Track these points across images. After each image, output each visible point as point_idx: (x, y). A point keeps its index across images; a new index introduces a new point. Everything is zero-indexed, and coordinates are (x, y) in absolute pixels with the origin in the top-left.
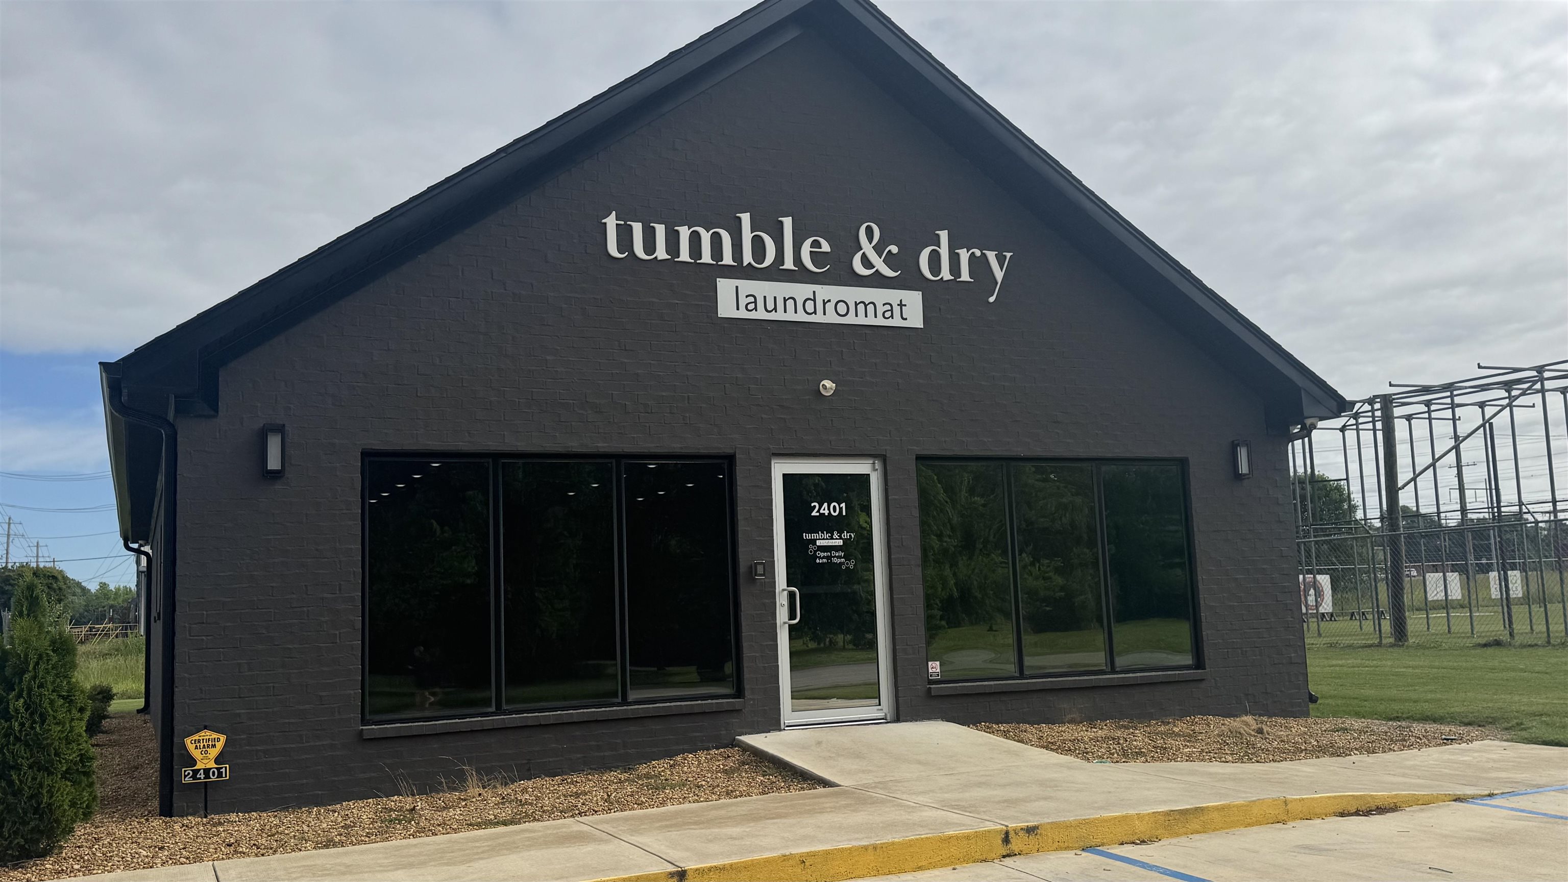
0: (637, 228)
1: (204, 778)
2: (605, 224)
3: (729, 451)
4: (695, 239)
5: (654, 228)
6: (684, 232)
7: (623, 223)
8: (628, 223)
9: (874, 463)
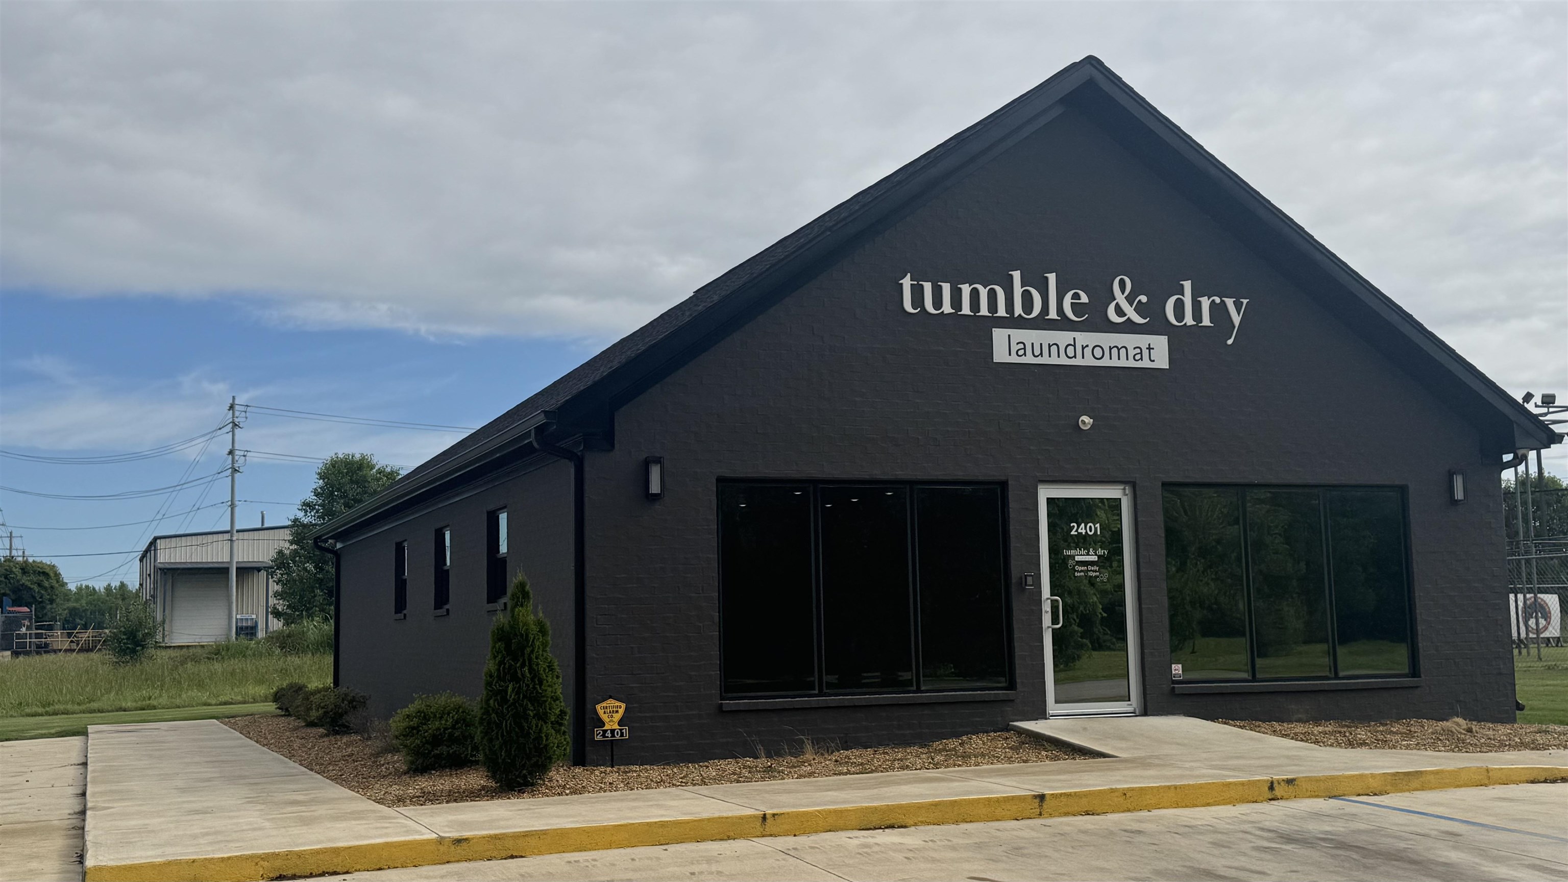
0: (928, 287)
1: (611, 737)
2: (902, 284)
3: (1003, 478)
4: (975, 294)
5: (941, 286)
6: (966, 289)
7: (916, 283)
8: (920, 283)
9: (1124, 489)
